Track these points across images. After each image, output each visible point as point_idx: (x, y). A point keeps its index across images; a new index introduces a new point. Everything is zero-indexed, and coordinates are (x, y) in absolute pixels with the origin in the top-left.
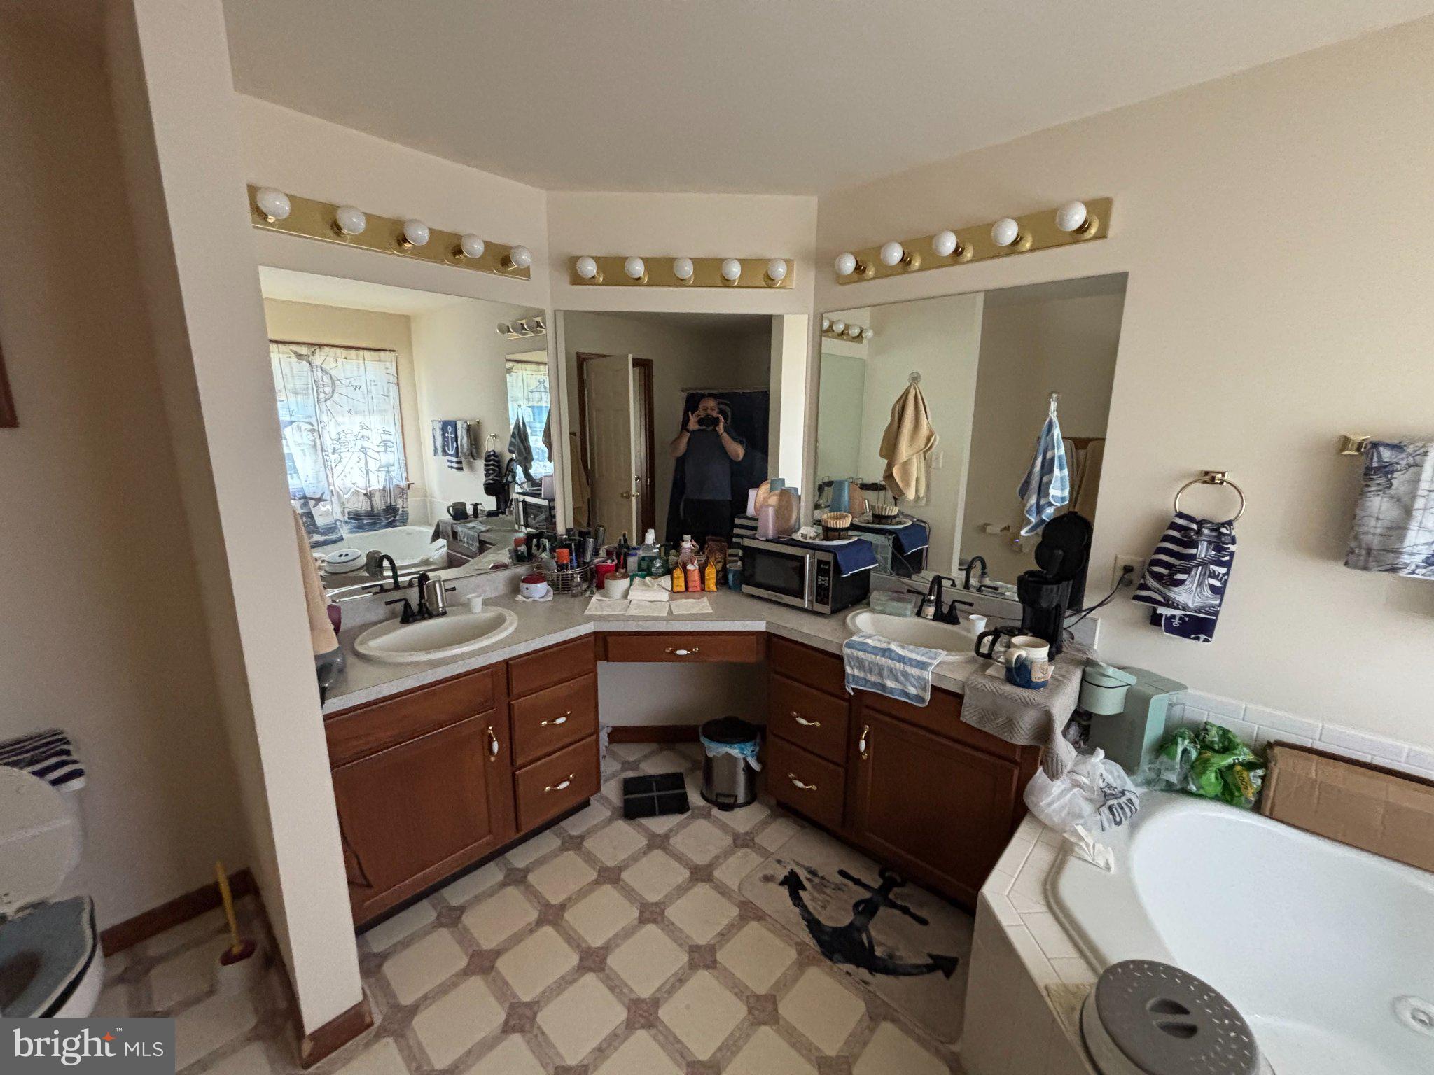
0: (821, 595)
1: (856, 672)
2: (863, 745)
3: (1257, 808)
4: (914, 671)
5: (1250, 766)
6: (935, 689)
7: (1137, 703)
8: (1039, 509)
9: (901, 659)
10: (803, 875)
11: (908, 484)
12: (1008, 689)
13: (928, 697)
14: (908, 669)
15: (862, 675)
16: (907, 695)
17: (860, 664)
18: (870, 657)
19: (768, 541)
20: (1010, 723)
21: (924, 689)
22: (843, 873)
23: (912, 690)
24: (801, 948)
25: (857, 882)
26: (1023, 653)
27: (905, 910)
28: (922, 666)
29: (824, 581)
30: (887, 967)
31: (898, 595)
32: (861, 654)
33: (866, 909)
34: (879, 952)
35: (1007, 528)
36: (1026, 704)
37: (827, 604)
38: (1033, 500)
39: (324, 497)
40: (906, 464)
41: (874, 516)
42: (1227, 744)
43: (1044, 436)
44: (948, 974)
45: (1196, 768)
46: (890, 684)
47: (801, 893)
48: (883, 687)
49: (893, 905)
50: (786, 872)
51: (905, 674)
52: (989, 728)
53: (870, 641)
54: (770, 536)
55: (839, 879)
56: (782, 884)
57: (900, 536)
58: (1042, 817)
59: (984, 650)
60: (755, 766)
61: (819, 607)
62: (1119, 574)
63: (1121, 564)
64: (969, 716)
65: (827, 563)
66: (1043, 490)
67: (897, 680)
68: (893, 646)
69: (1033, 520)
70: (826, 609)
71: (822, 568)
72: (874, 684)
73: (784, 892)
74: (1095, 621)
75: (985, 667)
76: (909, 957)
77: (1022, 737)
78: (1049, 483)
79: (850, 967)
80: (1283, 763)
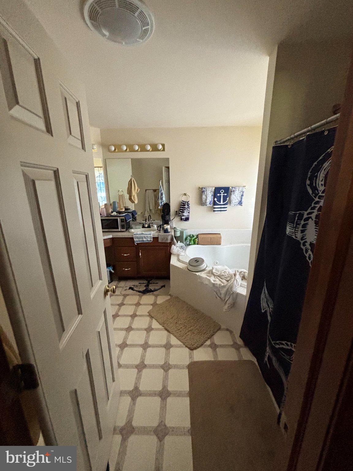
0: (123, 227)
1: (137, 240)
2: (140, 254)
3: (198, 244)
4: (149, 236)
5: (196, 238)
6: (153, 238)
7: (182, 233)
8: (161, 203)
9: (146, 234)
10: (132, 287)
11: (135, 200)
12: (165, 234)
13: (152, 240)
14: (148, 235)
15: (138, 240)
16: (148, 241)
17: (137, 238)
18: (139, 236)
20: (167, 239)
21: (151, 238)
22: (139, 283)
23: (149, 239)
24: (139, 295)
25: (143, 283)
26: (166, 227)
27: (154, 283)
28: (150, 234)
29: (123, 223)
30: (155, 290)
31: (136, 225)
32: (137, 236)
33: (147, 286)
34: (152, 290)
35: (142, 213)
36: (169, 235)
37: (125, 229)
38: (160, 201)
40: (134, 196)
41: (125, 209)
42: (193, 236)
44: (164, 287)
45: (190, 241)
46: (144, 240)
47: (134, 289)
48: (143, 241)
49: (151, 283)
50: (129, 287)
51: (147, 237)
52: (164, 241)
53: (138, 233)
54: (105, 216)
55: (139, 284)
56: (129, 289)
57: (133, 213)
58: (175, 253)
59: (159, 229)
60: (113, 271)
61: (122, 230)
62: (175, 213)
63: (175, 211)
64: (160, 241)
65: (123, 219)
66: (162, 199)
67: (146, 238)
68: (143, 232)
69: (161, 205)
70: (124, 230)
71: (122, 221)
72: (141, 241)
73: (130, 290)
74: (173, 222)
75: (160, 232)
76: (157, 288)
77: (169, 241)
78: (163, 197)
79: (149, 293)
80: (199, 236)
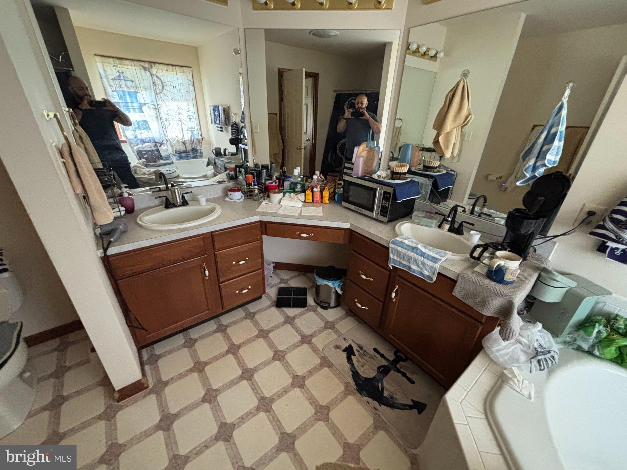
0: (384, 211)
1: (396, 258)
2: (393, 295)
4: (430, 263)
6: (439, 274)
7: (573, 298)
8: (535, 168)
9: (423, 254)
10: (355, 348)
11: (447, 148)
12: (487, 282)
13: (435, 278)
14: (426, 261)
15: (398, 260)
16: (422, 274)
17: (398, 254)
18: (404, 251)
19: (358, 178)
20: (484, 303)
21: (434, 273)
22: (375, 350)
23: (426, 273)
24: (347, 385)
25: (382, 356)
26: (502, 263)
27: (404, 375)
28: (435, 260)
29: (386, 203)
30: (389, 403)
31: (430, 214)
32: (399, 249)
33: (384, 371)
34: (386, 394)
35: (501, 178)
36: (497, 294)
37: (386, 217)
38: (532, 162)
39: (163, 143)
40: (449, 134)
41: (424, 166)
43: (554, 115)
44: (420, 412)
46: (413, 267)
47: (353, 357)
48: (410, 268)
49: (398, 371)
50: (347, 345)
51: (423, 264)
52: (469, 302)
53: (406, 242)
54: (360, 175)
55: (373, 353)
56: (344, 351)
57: (438, 180)
58: (492, 356)
59: (476, 254)
60: (340, 292)
61: (381, 218)
62: (583, 216)
63: (587, 210)
64: (458, 292)
65: (389, 194)
66: (541, 155)
67: (418, 266)
68: (419, 246)
69: (528, 175)
70: (385, 219)
71: (386, 196)
72: (404, 266)
73: (344, 355)
74: (555, 243)
75: (475, 265)
76: (401, 399)
77: (489, 311)
78: (548, 150)
79: (370, 400)
